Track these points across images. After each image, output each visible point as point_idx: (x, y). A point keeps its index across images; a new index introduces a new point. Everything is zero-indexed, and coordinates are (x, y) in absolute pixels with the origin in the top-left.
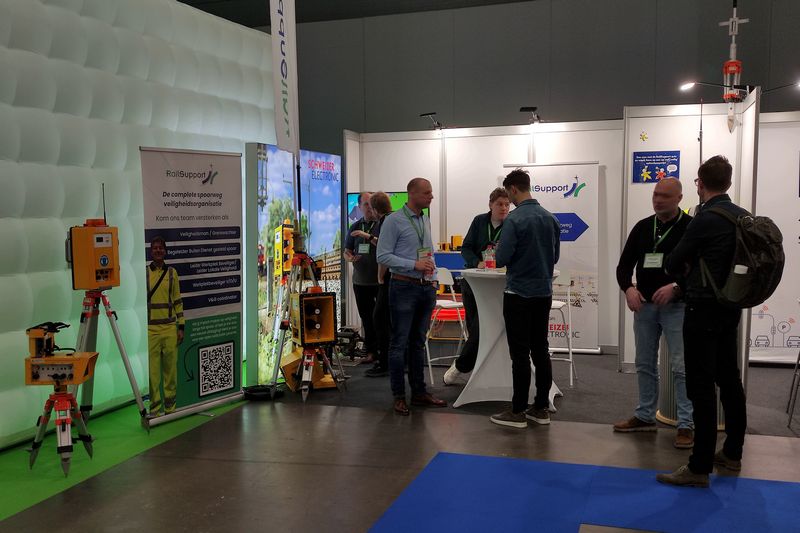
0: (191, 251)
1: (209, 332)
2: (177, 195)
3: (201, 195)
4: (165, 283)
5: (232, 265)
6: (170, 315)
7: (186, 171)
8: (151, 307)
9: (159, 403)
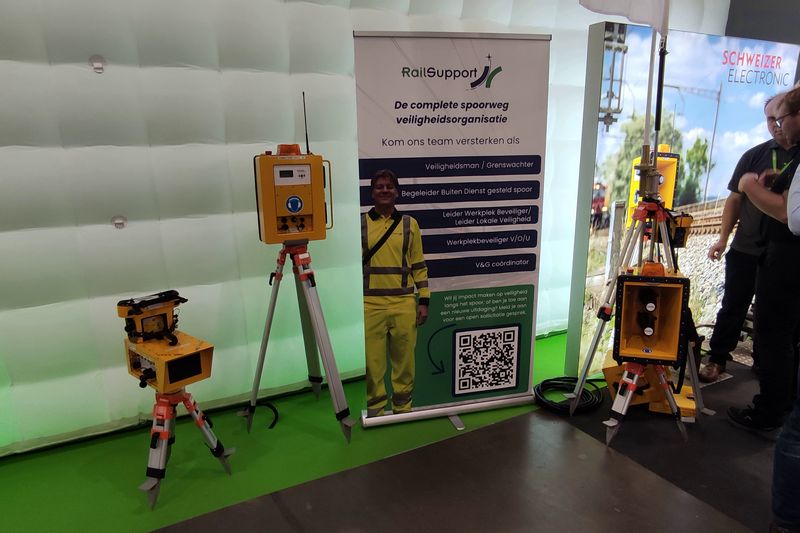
0: (443, 192)
1: (475, 310)
2: (420, 106)
3: (467, 106)
4: (397, 238)
5: (522, 216)
6: (404, 283)
7: (439, 68)
8: (368, 271)
9: (383, 398)
